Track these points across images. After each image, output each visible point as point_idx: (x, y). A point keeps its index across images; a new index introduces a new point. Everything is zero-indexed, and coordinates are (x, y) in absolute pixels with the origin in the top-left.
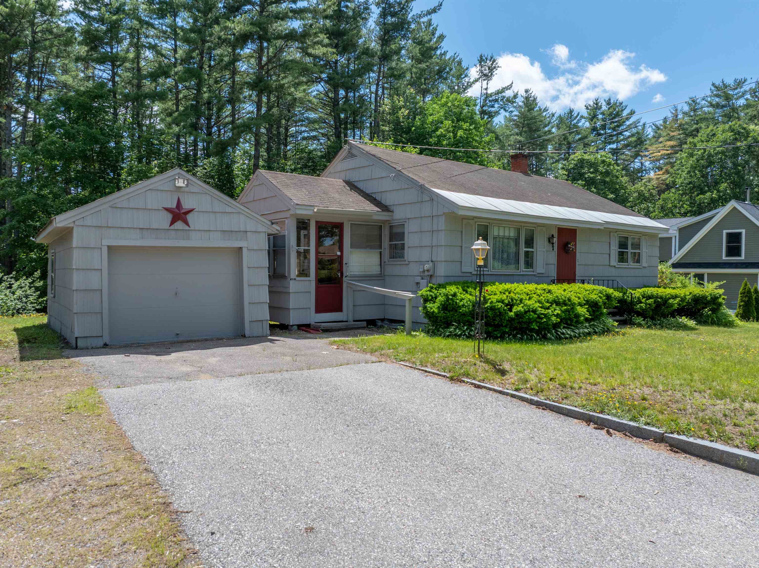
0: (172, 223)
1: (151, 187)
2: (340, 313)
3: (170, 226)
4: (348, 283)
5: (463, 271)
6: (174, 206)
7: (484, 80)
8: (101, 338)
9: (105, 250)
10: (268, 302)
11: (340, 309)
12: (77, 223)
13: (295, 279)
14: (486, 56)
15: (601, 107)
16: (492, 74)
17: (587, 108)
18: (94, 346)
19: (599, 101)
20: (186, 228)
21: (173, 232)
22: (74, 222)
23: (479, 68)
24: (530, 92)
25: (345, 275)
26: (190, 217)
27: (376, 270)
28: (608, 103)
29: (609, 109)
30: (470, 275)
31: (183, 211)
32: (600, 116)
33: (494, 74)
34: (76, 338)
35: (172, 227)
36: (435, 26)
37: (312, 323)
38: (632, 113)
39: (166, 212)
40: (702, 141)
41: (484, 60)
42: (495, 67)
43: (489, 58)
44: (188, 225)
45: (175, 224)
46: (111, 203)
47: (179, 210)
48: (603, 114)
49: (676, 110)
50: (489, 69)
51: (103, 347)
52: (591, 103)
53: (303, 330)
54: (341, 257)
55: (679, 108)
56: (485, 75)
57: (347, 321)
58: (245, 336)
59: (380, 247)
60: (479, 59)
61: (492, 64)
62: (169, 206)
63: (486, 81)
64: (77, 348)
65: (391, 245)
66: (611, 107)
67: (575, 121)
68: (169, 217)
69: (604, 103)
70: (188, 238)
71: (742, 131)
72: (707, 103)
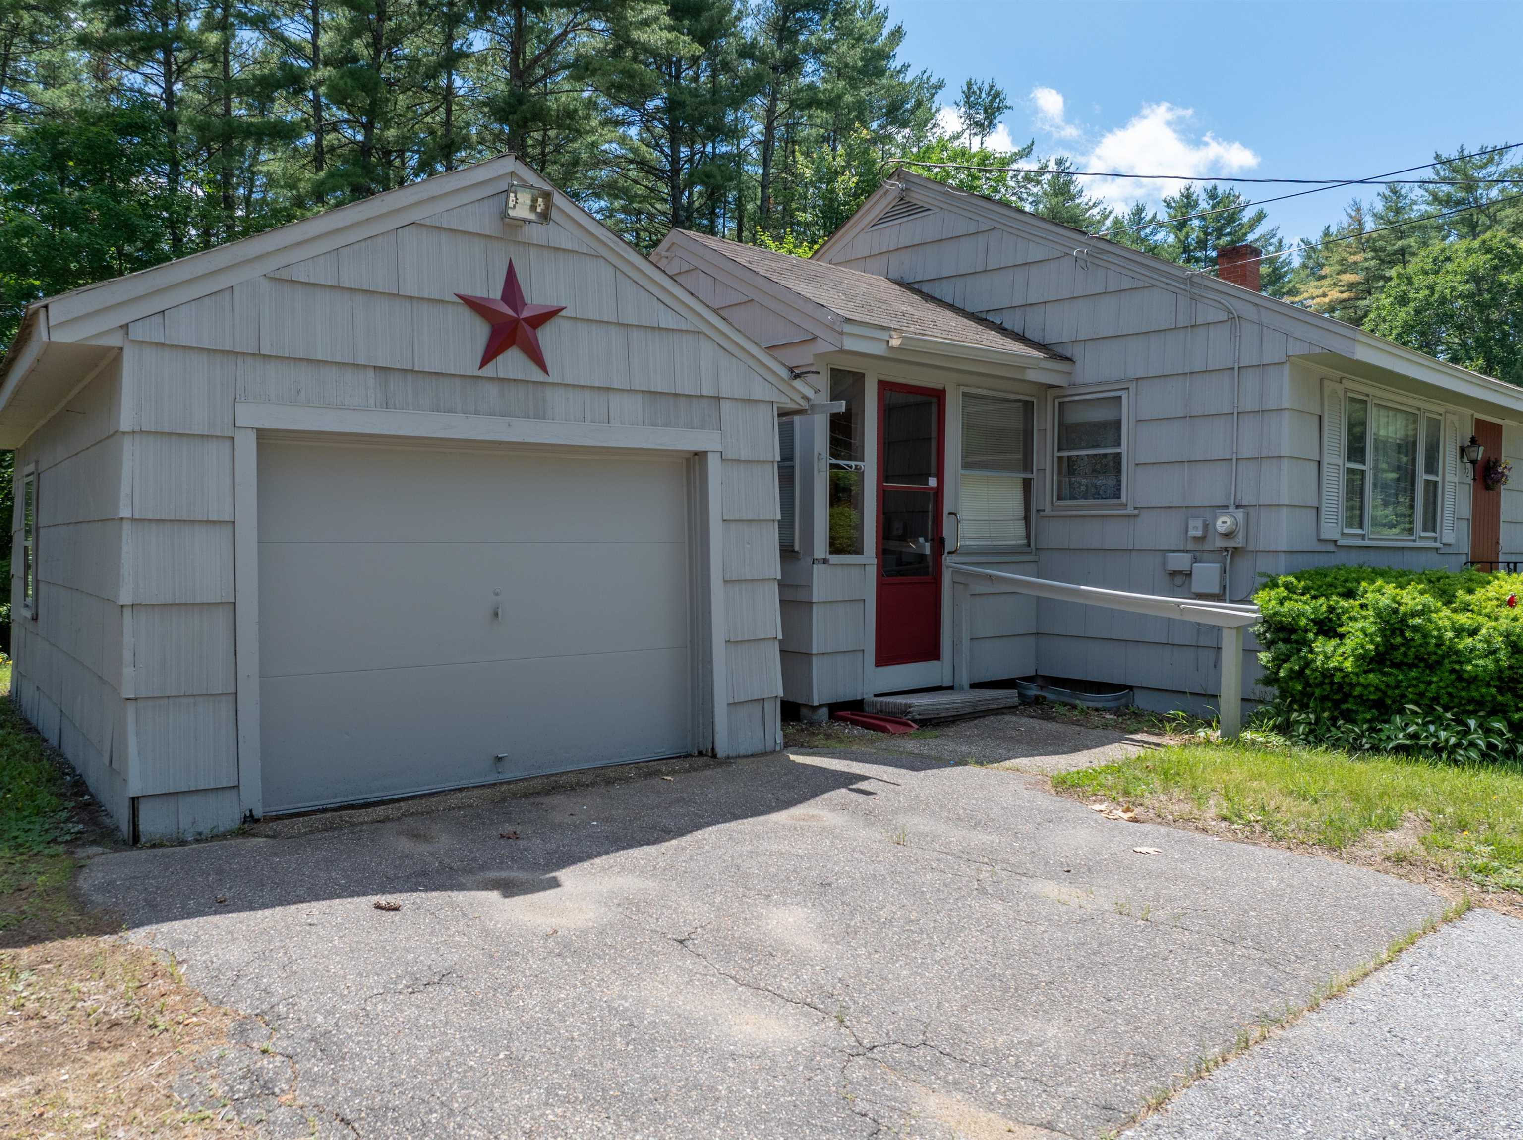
0: (489, 356)
1: (416, 215)
2: (935, 662)
3: (484, 363)
4: (955, 572)
5: (1323, 537)
6: (496, 293)
7: (975, 134)
8: (234, 792)
9: (247, 446)
10: (780, 637)
11: (932, 652)
12: (138, 332)
13: (825, 561)
14: (979, 84)
15: (1196, 202)
16: (990, 123)
17: (1168, 205)
18: (205, 828)
19: (1192, 190)
20: (537, 375)
21: (492, 390)
22: (125, 327)
23: (963, 109)
24: (1068, 164)
25: (948, 547)
26: (546, 336)
27: (1014, 534)
28: (1212, 195)
29: (1213, 207)
30: (1331, 548)
31: (526, 313)
32: (1196, 223)
33: (996, 121)
34: (134, 801)
35: (489, 370)
36: (881, 9)
37: (869, 697)
38: (1260, 217)
39: (467, 316)
40: (1426, 273)
41: (974, 92)
42: (999, 108)
43: (986, 87)
44: (543, 367)
45: (500, 358)
46: (270, 266)
47: (516, 311)
48: (1202, 217)
49: (1358, 210)
50: (986, 111)
51: (242, 833)
52: (1177, 196)
53: (845, 719)
54: (938, 492)
55: (1365, 206)
56: (978, 124)
57: (951, 688)
58: (714, 756)
59: (1027, 465)
60: (965, 88)
61: (992, 101)
62: (479, 292)
63: (979, 137)
64: (135, 839)
65: (1060, 458)
66: (1218, 203)
67: (1148, 231)
68: (480, 332)
69: (1203, 196)
70: (540, 414)
71: (1509, 251)
72: (1426, 194)
